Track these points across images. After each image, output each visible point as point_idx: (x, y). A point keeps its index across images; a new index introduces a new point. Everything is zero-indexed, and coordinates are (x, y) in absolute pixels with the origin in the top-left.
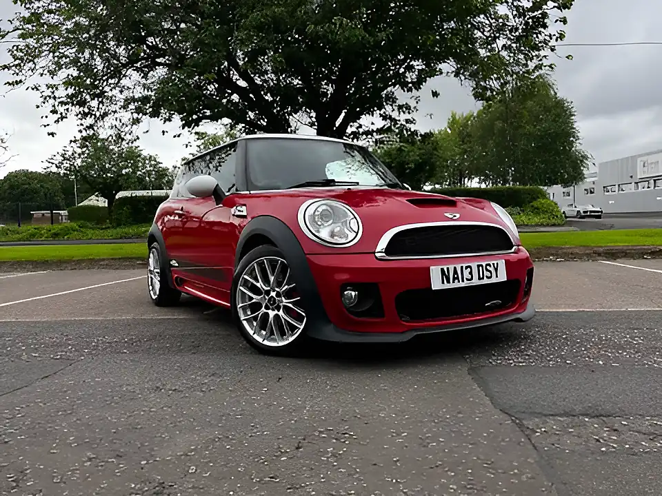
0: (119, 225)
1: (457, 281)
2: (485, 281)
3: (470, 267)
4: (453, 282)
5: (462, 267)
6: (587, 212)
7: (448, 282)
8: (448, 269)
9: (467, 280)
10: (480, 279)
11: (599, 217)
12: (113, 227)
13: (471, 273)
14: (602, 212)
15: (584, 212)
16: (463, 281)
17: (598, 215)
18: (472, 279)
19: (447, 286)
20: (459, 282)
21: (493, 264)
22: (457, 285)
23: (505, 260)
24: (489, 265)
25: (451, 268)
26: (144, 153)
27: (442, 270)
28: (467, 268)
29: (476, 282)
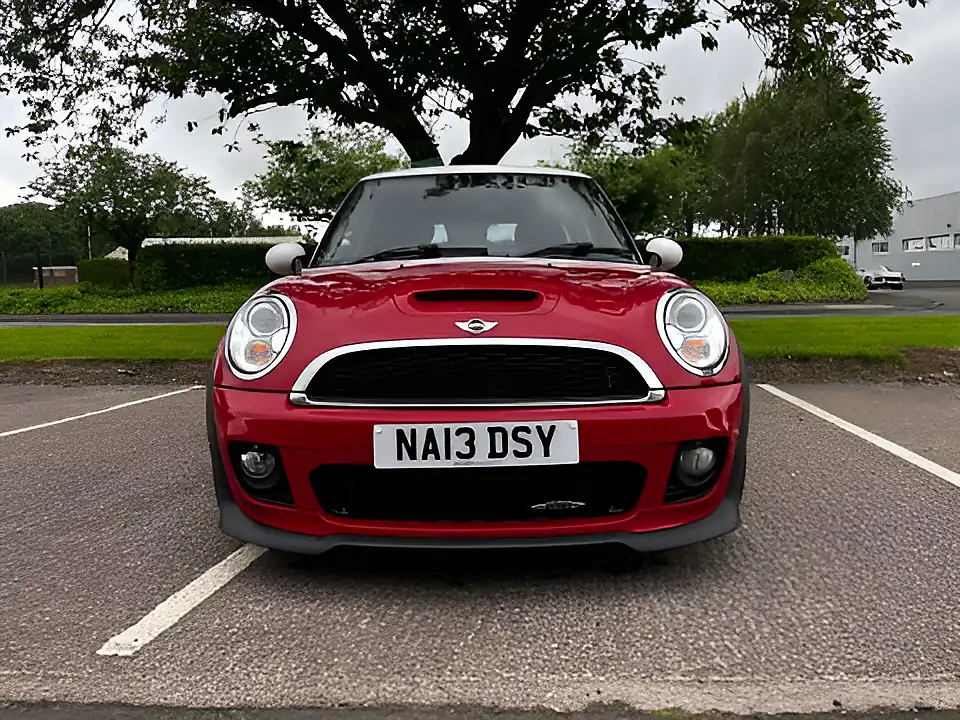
0: (146, 291)
1: (431, 456)
2: (510, 461)
3: (470, 432)
4: (425, 457)
5: (447, 431)
6: (880, 279)
7: (413, 456)
8: (413, 432)
9: (459, 455)
10: (493, 454)
11: (899, 287)
12: (137, 294)
13: (470, 443)
14: (904, 280)
15: (876, 279)
16: (448, 457)
17: (896, 285)
18: (472, 454)
19: (407, 464)
20: (438, 458)
21: (539, 429)
22: (431, 463)
23: (579, 422)
24: (527, 430)
25: (421, 430)
26: (185, 174)
27: (400, 433)
28: (459, 432)
29: (481, 459)
